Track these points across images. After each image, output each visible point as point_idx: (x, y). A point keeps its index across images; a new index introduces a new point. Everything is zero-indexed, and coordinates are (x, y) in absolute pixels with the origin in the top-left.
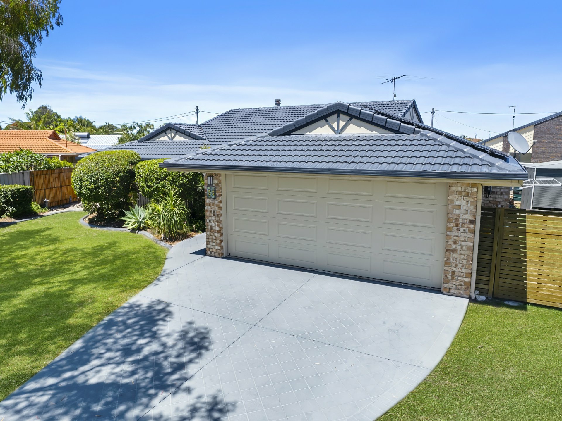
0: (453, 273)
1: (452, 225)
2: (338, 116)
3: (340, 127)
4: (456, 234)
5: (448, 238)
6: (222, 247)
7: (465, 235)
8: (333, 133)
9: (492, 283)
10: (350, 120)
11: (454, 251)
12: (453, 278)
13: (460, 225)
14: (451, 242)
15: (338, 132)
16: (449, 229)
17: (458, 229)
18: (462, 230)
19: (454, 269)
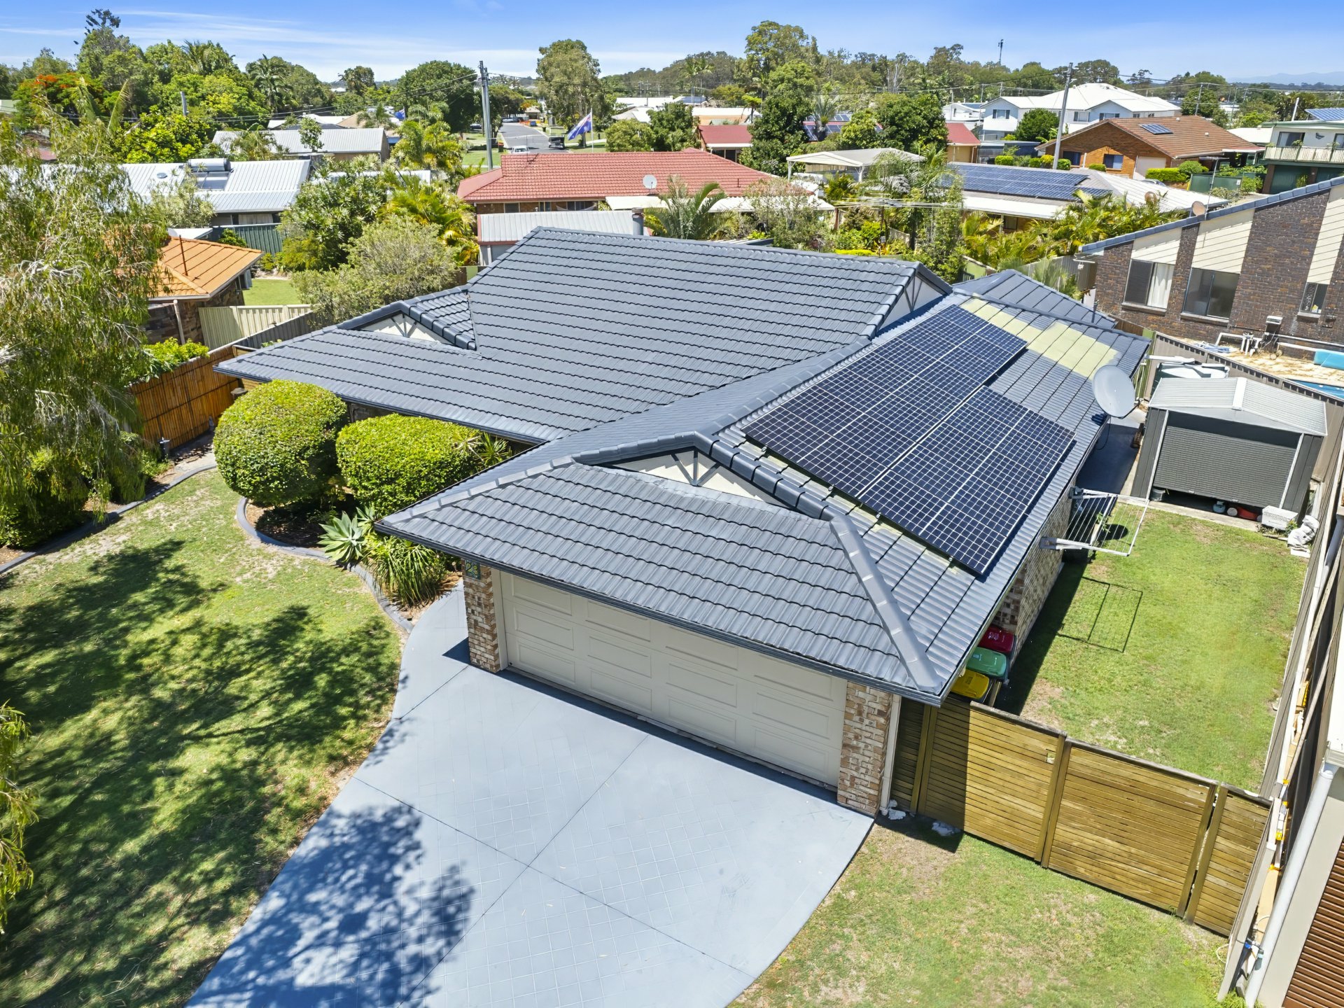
0: (853, 778)
1: (853, 712)
2: (696, 456)
3: (699, 476)
4: (859, 726)
5: (847, 728)
6: (497, 657)
7: (871, 730)
8: (686, 481)
9: (916, 794)
10: (716, 466)
11: (856, 749)
12: (852, 785)
13: (864, 715)
14: (851, 735)
15: (697, 483)
16: (848, 716)
17: (862, 721)
18: (867, 722)
19: (855, 774)
